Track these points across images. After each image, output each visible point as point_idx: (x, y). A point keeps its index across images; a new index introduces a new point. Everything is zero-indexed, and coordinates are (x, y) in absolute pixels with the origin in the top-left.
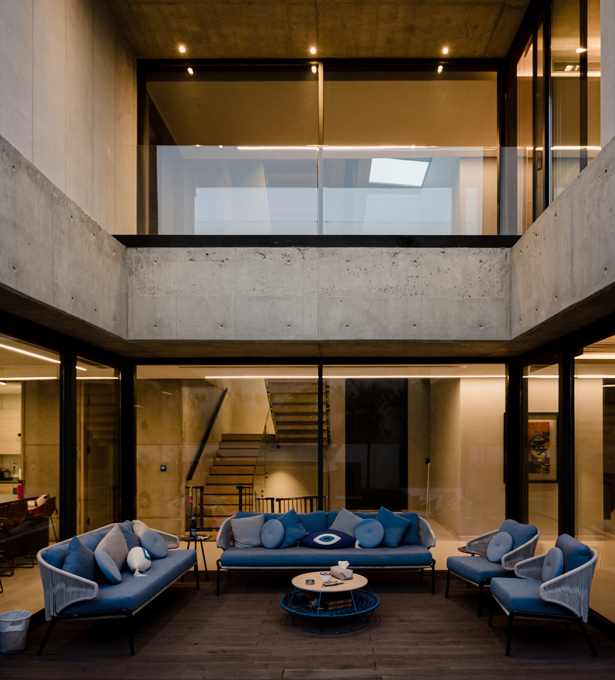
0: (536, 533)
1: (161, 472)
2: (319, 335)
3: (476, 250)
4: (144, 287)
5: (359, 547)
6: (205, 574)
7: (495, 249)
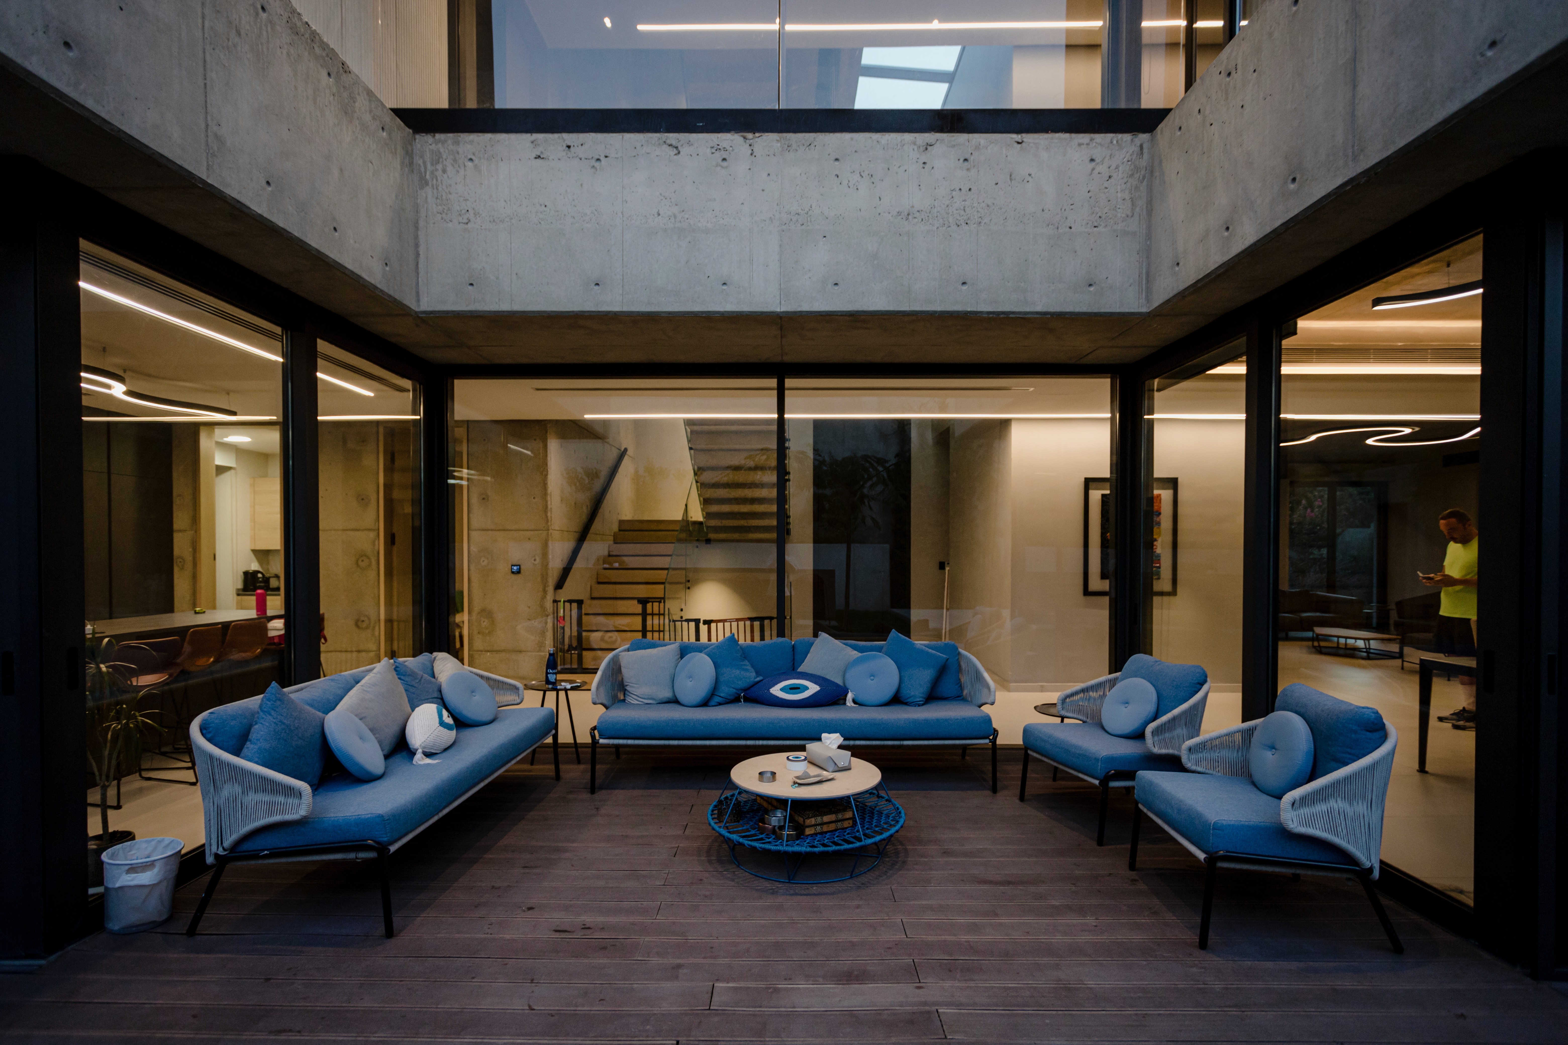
0: (1205, 681)
1: (513, 576)
2: (783, 302)
3: (1084, 138)
4: (449, 209)
5: (853, 705)
6: (574, 749)
7: (1120, 136)
